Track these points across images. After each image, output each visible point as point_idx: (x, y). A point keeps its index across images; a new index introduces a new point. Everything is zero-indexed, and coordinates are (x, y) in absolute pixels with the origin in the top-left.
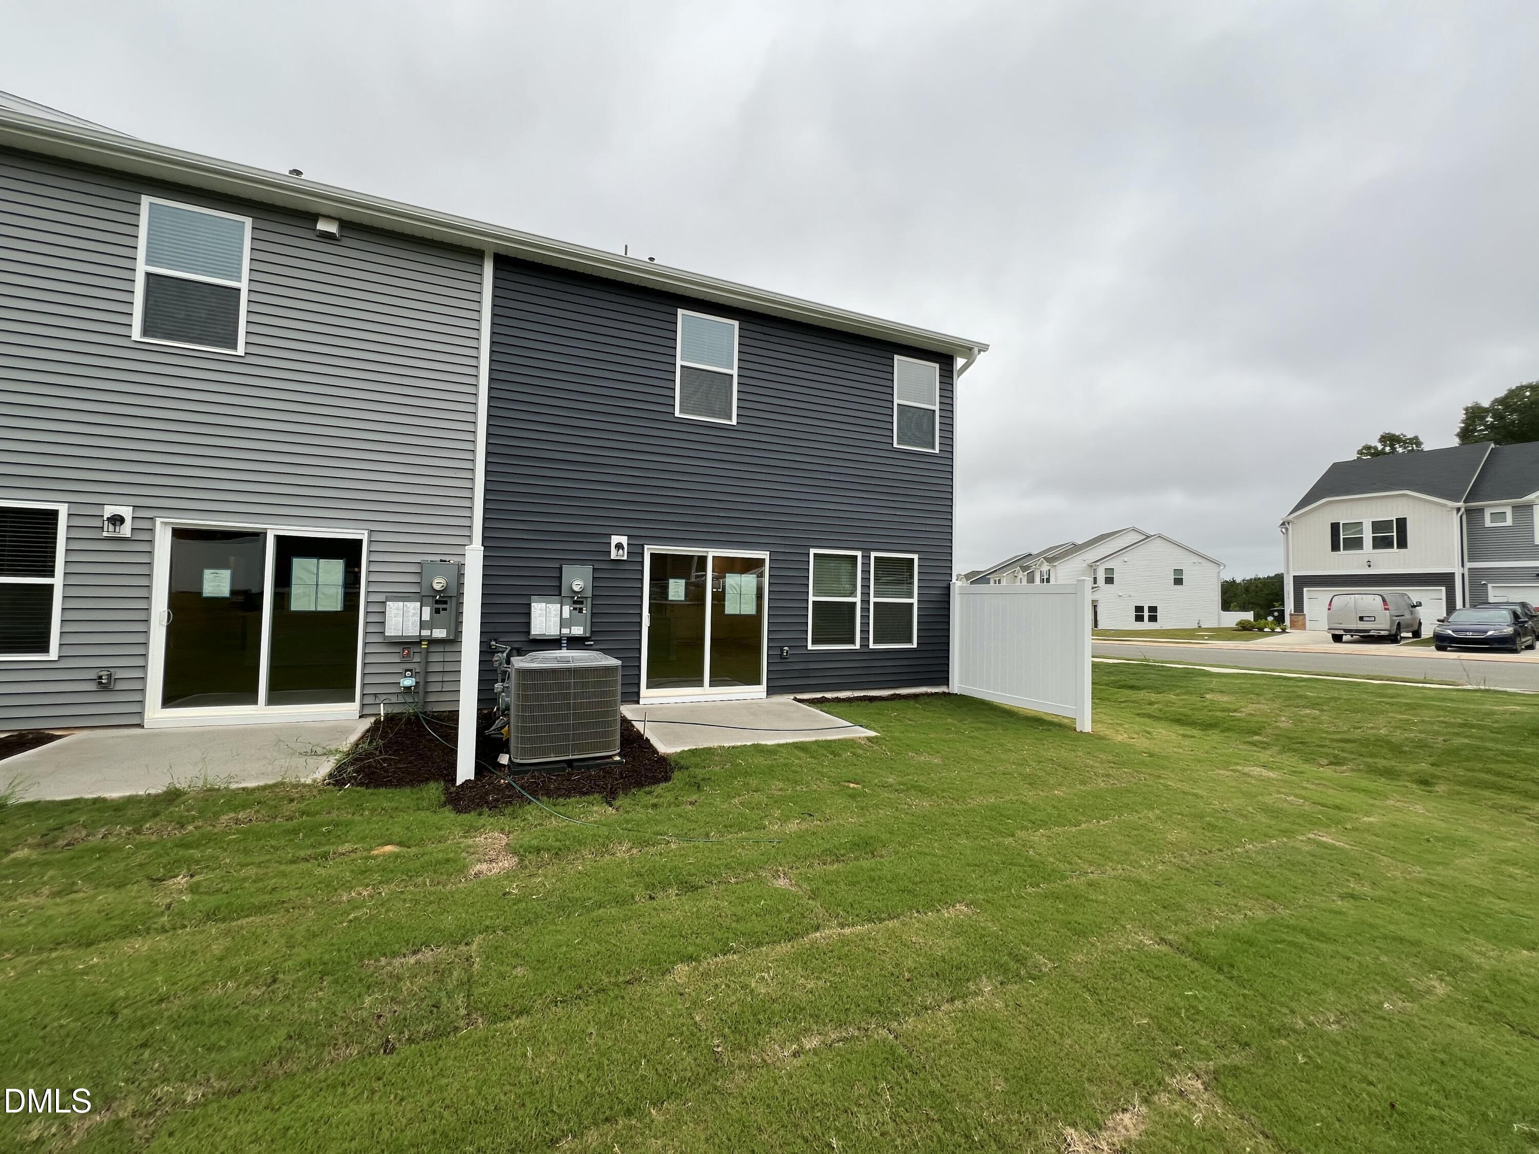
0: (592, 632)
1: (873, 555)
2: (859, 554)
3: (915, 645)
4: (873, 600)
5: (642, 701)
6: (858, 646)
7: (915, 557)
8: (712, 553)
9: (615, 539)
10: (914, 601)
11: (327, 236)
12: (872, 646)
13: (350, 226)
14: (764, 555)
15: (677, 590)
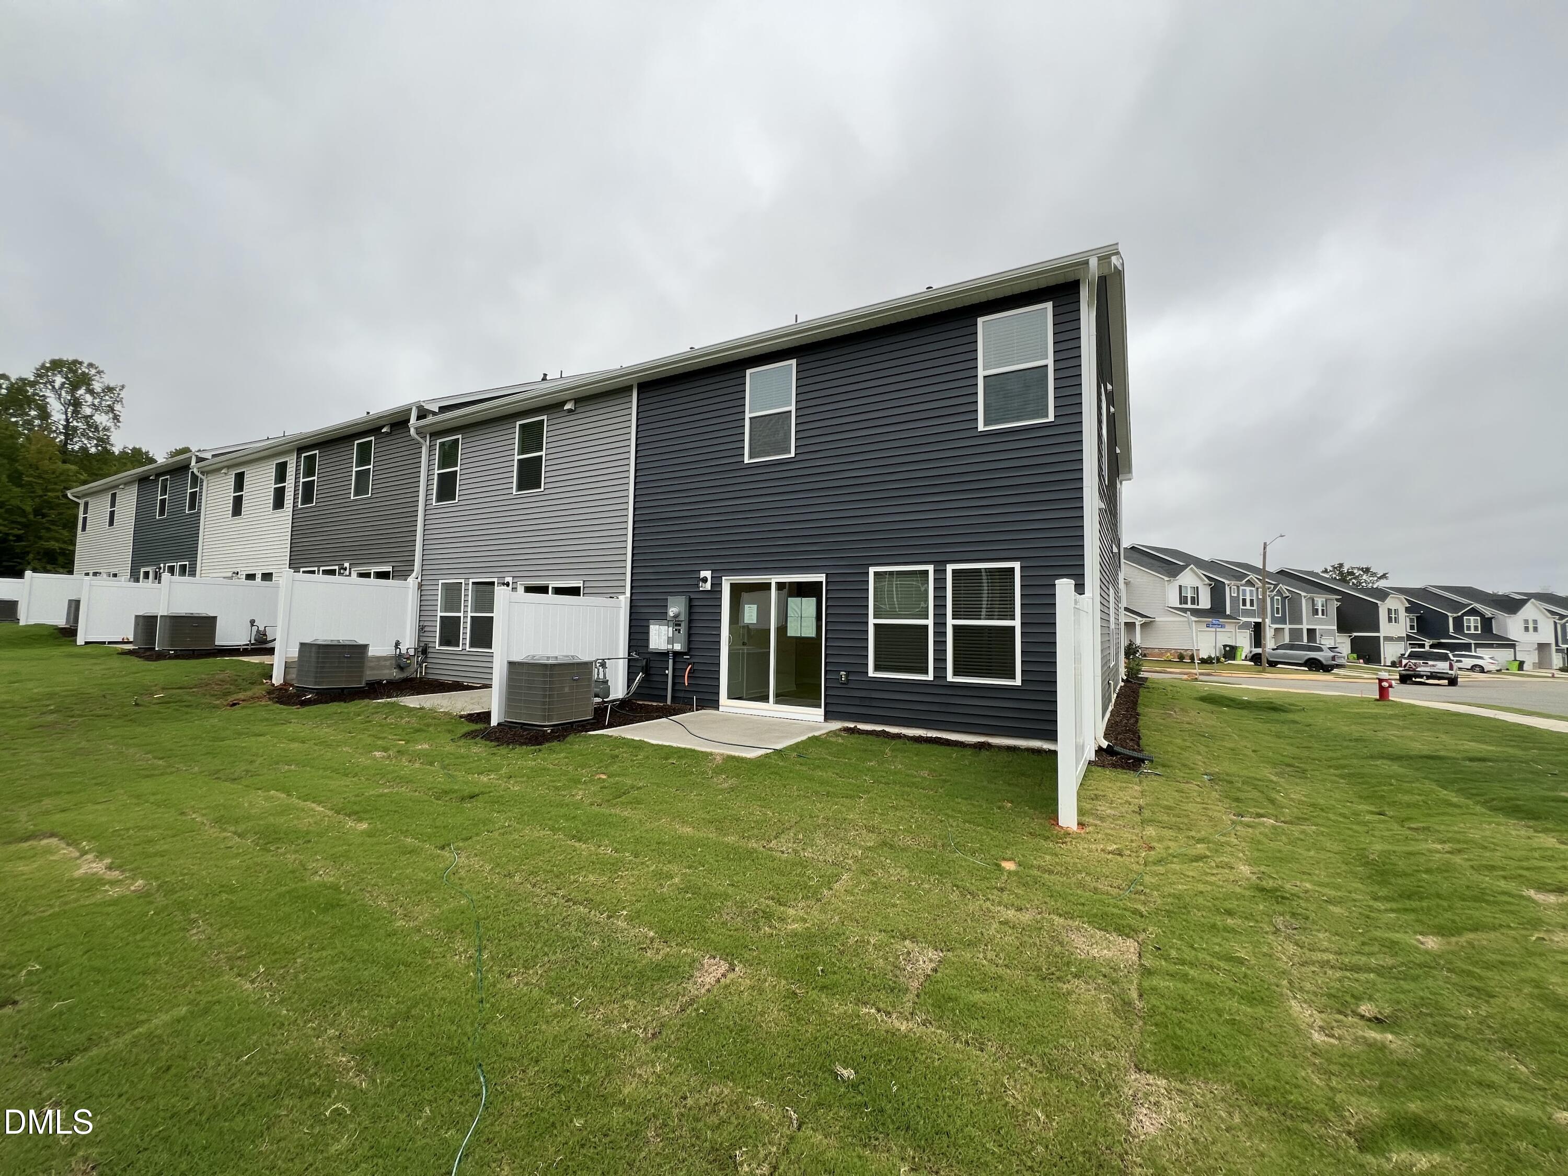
0: (690, 649)
1: (950, 568)
2: (930, 568)
3: (1018, 682)
4: (950, 622)
5: (721, 708)
6: (930, 677)
7: (1017, 566)
8: (774, 579)
9: (703, 574)
10: (1017, 623)
11: (570, 411)
12: (950, 678)
13: (578, 401)
14: (821, 578)
15: (750, 614)
